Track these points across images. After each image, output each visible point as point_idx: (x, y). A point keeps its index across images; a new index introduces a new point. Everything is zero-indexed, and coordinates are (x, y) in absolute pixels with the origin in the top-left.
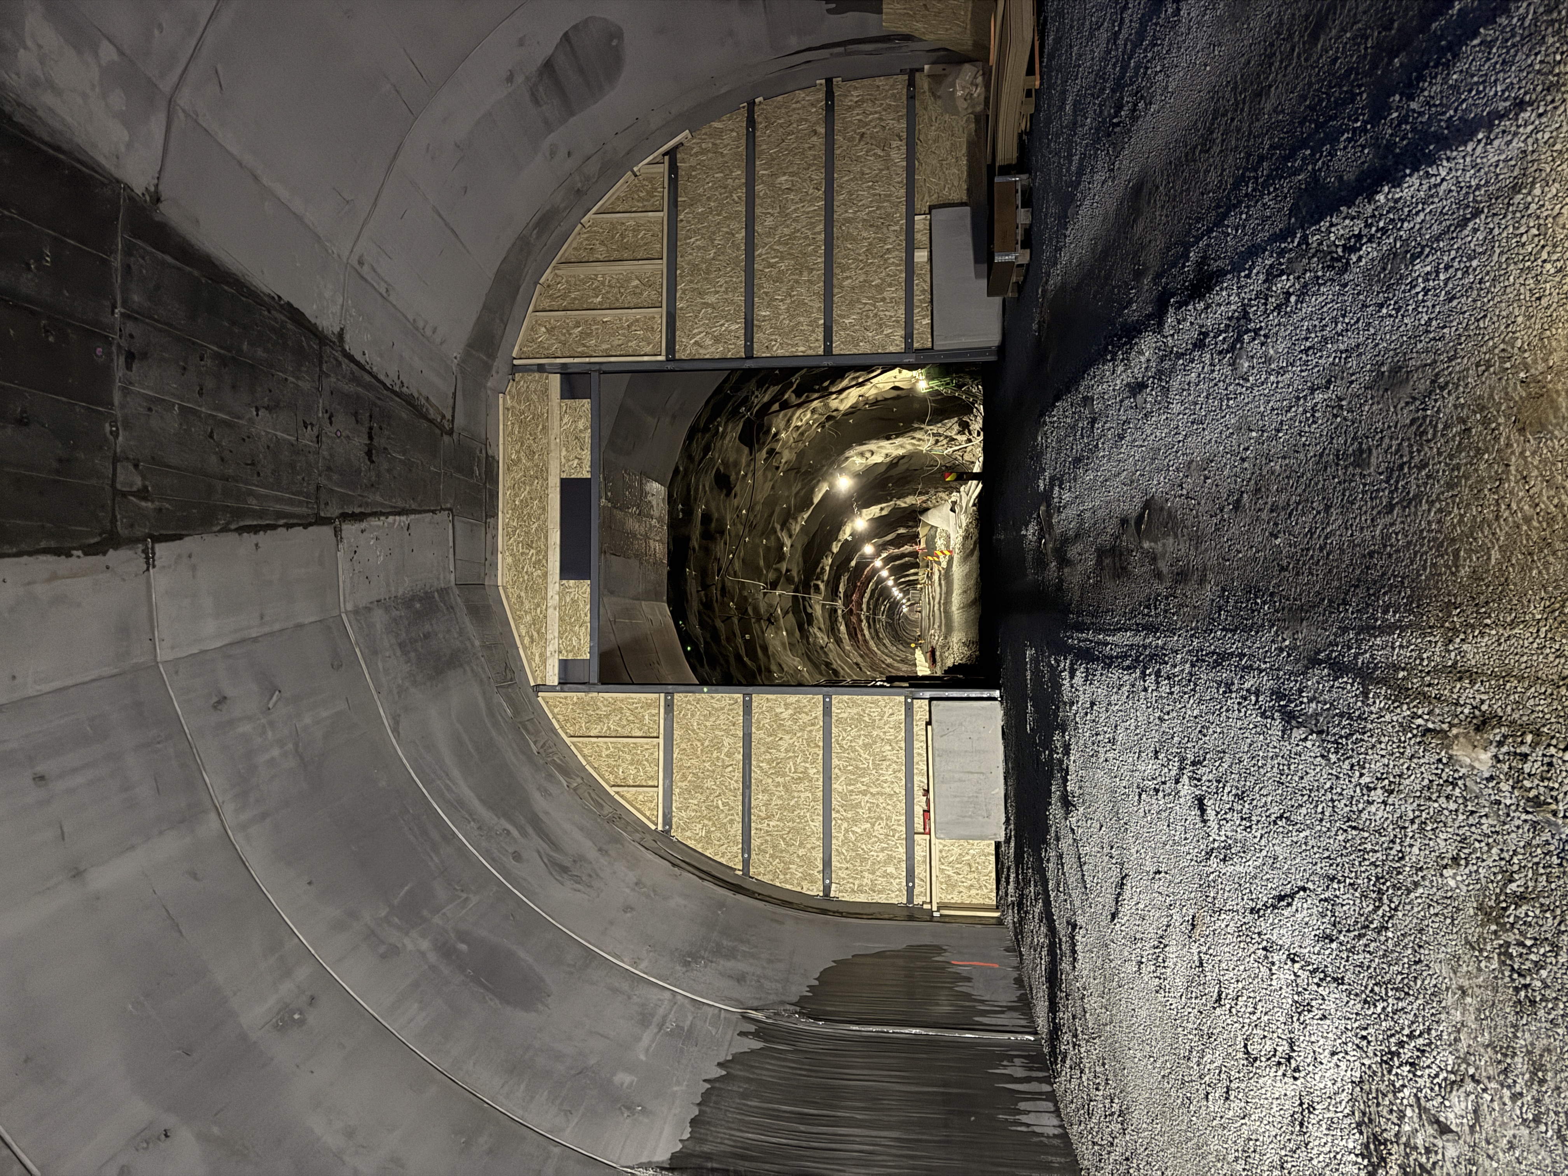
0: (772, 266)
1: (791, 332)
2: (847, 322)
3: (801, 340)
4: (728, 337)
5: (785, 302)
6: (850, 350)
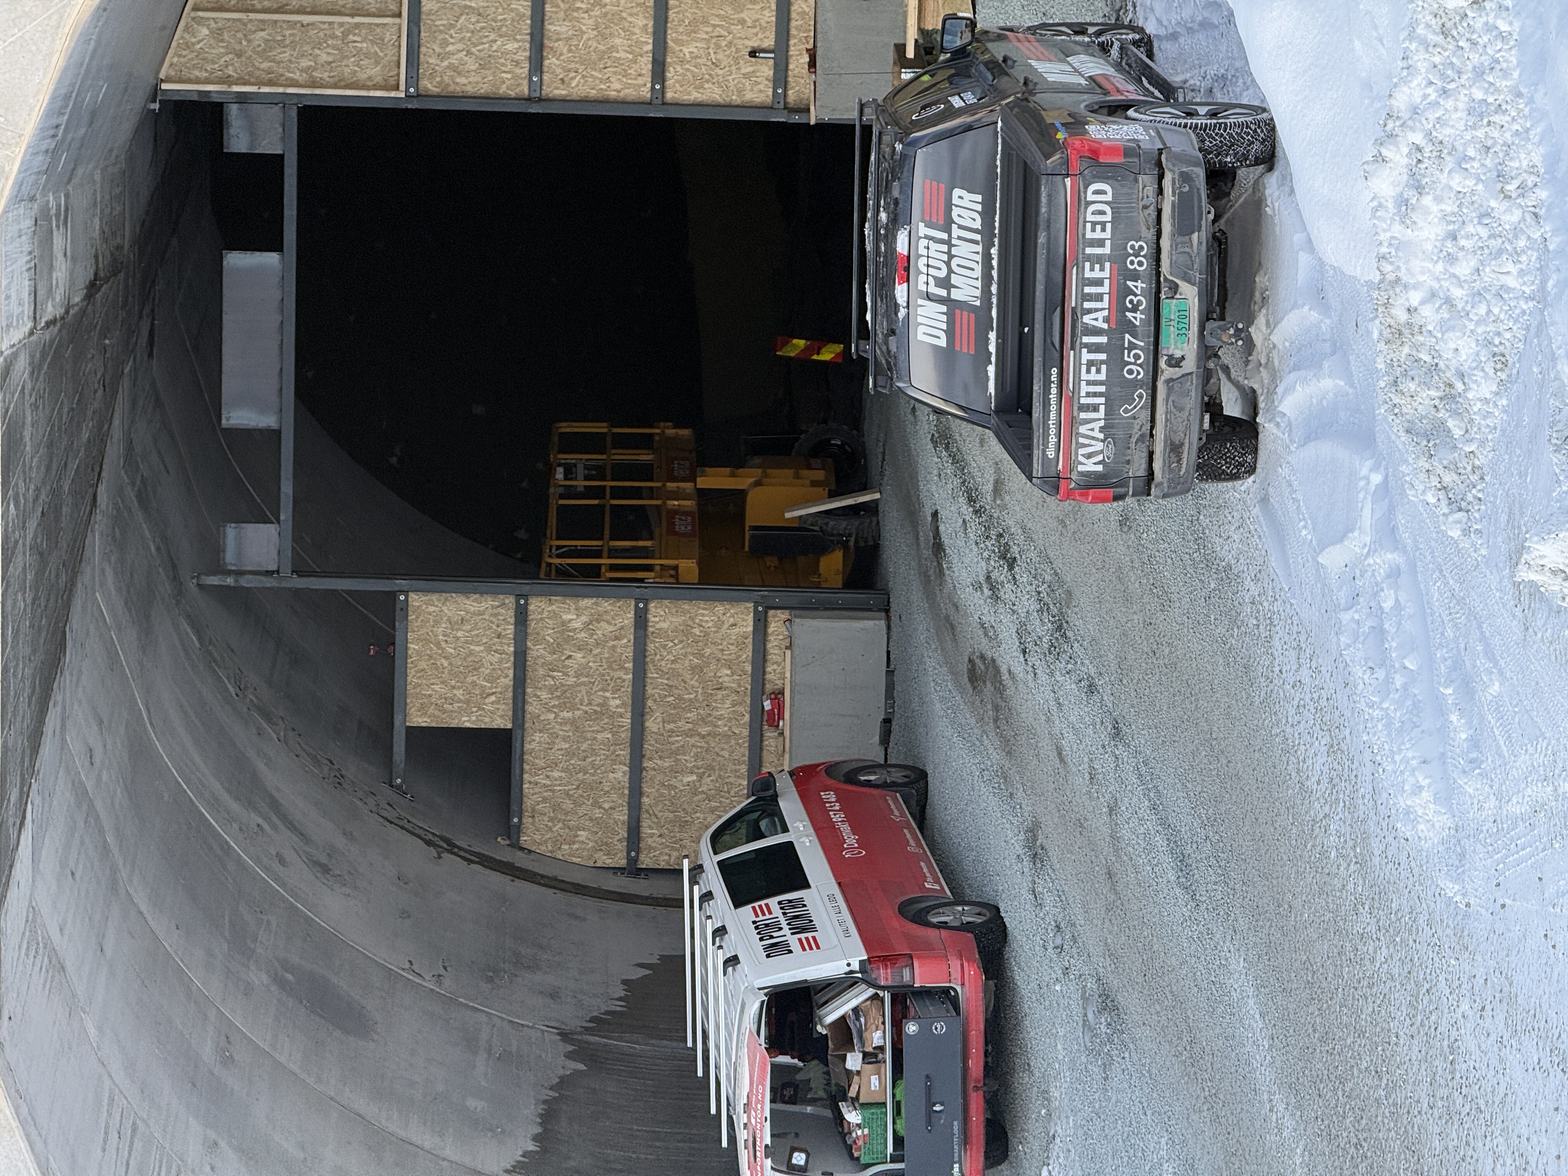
1: (601, 59)
2: (686, 51)
3: (615, 73)
4: (502, 61)
5: (592, 13)
6: (689, 94)
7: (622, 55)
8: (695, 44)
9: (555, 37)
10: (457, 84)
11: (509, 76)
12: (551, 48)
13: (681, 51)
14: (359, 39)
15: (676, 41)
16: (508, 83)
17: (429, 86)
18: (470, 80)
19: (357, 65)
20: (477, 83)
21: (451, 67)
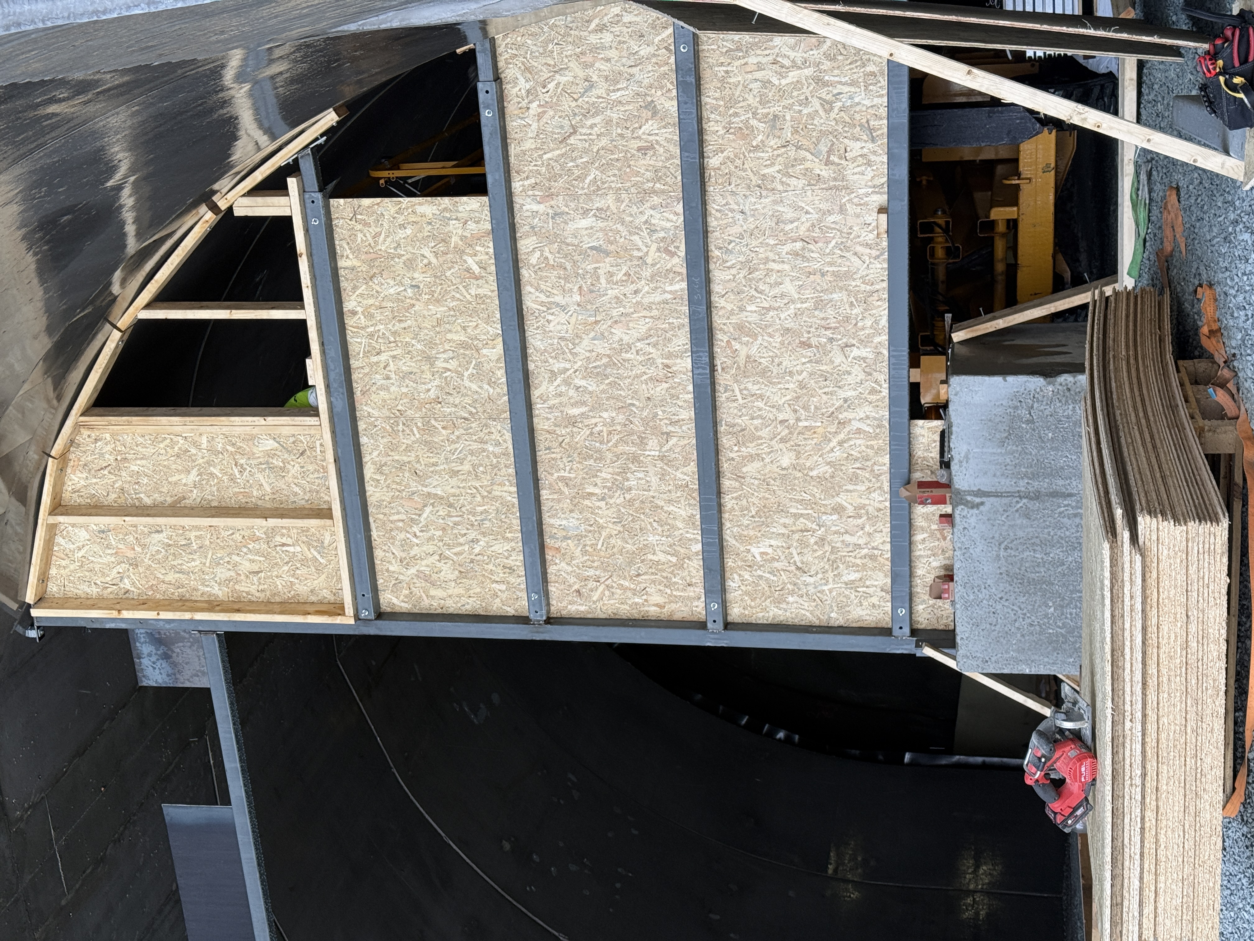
0: (572, 422)
1: (631, 563)
2: (755, 551)
3: (654, 582)
4: (490, 567)
5: (612, 501)
6: (765, 610)
7: (662, 557)
8: (768, 542)
9: (561, 534)
10: (433, 597)
11: (503, 587)
12: (558, 549)
13: (748, 551)
14: (289, 541)
15: (740, 538)
16: (504, 596)
17: (395, 601)
18: (450, 592)
19: (293, 576)
20: (459, 596)
21: (420, 575)
